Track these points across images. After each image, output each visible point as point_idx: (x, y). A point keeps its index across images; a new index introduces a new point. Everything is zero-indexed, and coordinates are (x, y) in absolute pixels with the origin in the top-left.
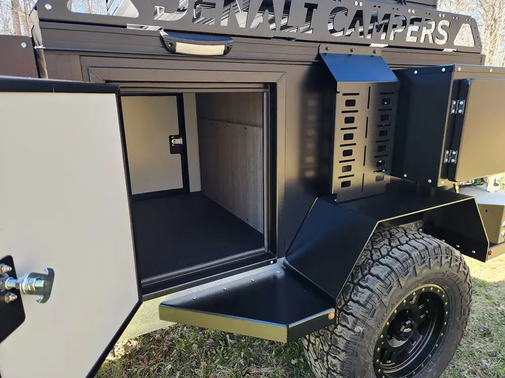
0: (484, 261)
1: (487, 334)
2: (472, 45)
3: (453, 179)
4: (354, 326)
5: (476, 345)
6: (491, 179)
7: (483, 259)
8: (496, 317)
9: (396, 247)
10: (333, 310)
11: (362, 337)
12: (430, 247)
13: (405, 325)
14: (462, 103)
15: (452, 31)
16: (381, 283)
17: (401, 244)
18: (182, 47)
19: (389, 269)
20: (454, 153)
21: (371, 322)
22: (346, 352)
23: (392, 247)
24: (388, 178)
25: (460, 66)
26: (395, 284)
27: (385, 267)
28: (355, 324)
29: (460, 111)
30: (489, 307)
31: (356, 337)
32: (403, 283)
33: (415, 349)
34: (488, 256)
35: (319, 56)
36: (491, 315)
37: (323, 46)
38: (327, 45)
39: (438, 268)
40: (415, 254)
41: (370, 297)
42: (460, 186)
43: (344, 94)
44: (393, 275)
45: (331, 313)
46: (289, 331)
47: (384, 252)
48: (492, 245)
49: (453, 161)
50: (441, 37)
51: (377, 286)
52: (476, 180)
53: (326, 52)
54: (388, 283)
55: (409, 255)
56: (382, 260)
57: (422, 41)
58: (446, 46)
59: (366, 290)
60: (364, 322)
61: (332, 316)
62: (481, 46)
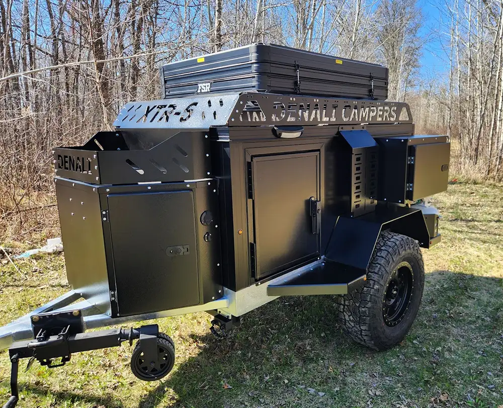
0: (428, 248)
1: (432, 302)
2: (408, 119)
3: (411, 199)
4: (374, 286)
5: (427, 308)
6: (426, 199)
7: (428, 247)
8: (435, 293)
9: (387, 240)
10: (365, 276)
11: (378, 292)
12: (404, 238)
13: (394, 289)
14: (412, 158)
15: (398, 112)
16: (384, 260)
17: (389, 239)
18: (285, 135)
19: (387, 252)
20: (411, 185)
21: (382, 282)
22: (371, 302)
23: (385, 241)
24: (376, 202)
25: (410, 139)
26: (391, 260)
27: (385, 251)
28: (374, 284)
29: (412, 163)
30: (430, 288)
31: (375, 292)
32: (394, 259)
33: (398, 307)
34: (430, 245)
35: (339, 133)
36: (432, 292)
37: (341, 127)
38: (343, 126)
39: (409, 250)
40: (398, 243)
41: (380, 268)
42: (411, 205)
43: (356, 155)
44: (389, 255)
45: (364, 277)
46: (348, 287)
47: (382, 244)
48: (431, 238)
49: (411, 189)
50: (393, 117)
51: (382, 262)
52: (418, 201)
53: (342, 130)
54: (387, 259)
55: (395, 243)
56: (382, 248)
57: (384, 120)
58: (395, 121)
59: (377, 265)
60: (378, 283)
61: (365, 279)
62: (412, 119)
